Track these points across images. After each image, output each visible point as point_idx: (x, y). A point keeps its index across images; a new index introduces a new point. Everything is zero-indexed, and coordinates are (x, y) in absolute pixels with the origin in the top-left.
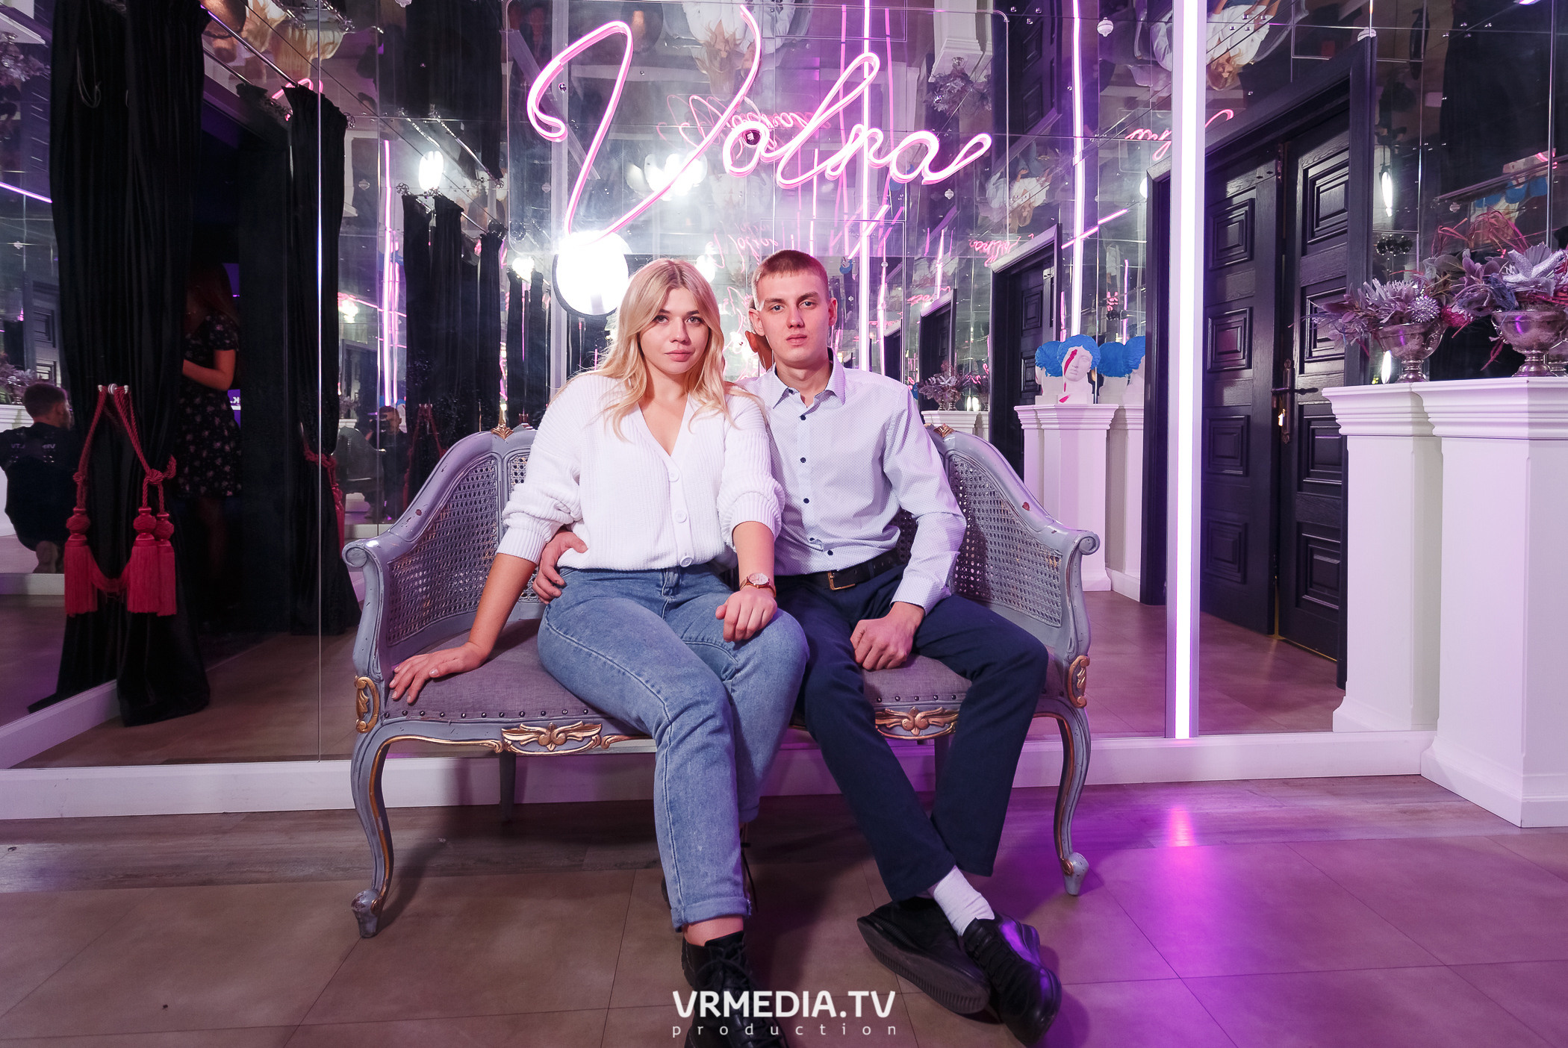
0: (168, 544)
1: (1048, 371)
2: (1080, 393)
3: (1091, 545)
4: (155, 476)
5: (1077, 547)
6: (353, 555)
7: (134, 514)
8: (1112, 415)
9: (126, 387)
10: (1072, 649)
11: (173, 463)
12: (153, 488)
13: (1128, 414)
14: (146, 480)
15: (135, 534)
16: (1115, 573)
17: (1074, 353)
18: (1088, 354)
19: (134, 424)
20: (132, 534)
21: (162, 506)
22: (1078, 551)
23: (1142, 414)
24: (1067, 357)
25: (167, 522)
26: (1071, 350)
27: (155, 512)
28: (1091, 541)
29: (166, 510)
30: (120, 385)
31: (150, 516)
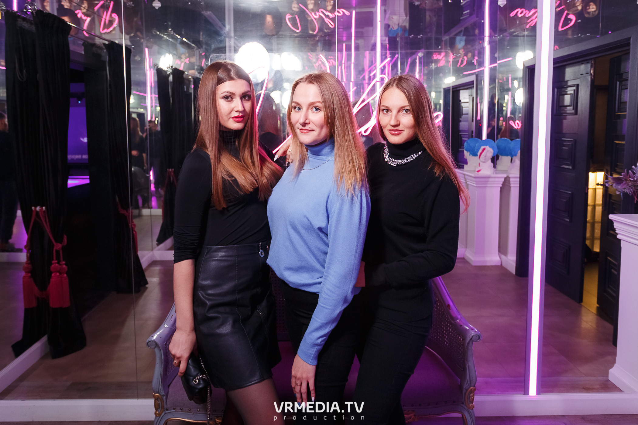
0: (65, 275)
1: (470, 154)
2: (487, 169)
3: (478, 338)
4: (58, 246)
5: (471, 339)
6: (150, 344)
7: (51, 264)
8: (503, 180)
9: (44, 208)
10: (467, 385)
11: (65, 238)
12: (58, 252)
13: (511, 180)
14: (55, 249)
15: (51, 273)
16: (503, 257)
17: (484, 149)
18: (491, 150)
19: (48, 224)
20: (50, 273)
21: (62, 259)
22: (471, 341)
23: (518, 180)
24: (480, 151)
25: (64, 266)
26: (482, 148)
27: (58, 263)
28: (477, 337)
29: (64, 260)
30: (42, 207)
31: (57, 265)
